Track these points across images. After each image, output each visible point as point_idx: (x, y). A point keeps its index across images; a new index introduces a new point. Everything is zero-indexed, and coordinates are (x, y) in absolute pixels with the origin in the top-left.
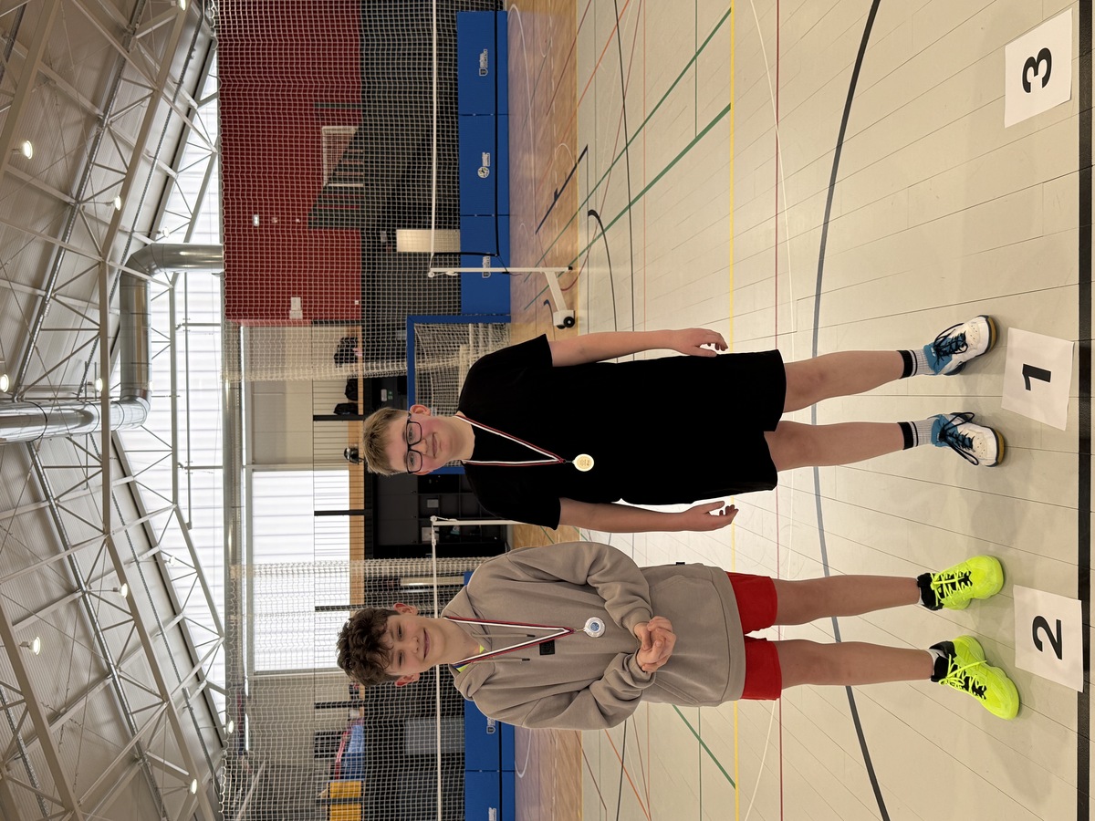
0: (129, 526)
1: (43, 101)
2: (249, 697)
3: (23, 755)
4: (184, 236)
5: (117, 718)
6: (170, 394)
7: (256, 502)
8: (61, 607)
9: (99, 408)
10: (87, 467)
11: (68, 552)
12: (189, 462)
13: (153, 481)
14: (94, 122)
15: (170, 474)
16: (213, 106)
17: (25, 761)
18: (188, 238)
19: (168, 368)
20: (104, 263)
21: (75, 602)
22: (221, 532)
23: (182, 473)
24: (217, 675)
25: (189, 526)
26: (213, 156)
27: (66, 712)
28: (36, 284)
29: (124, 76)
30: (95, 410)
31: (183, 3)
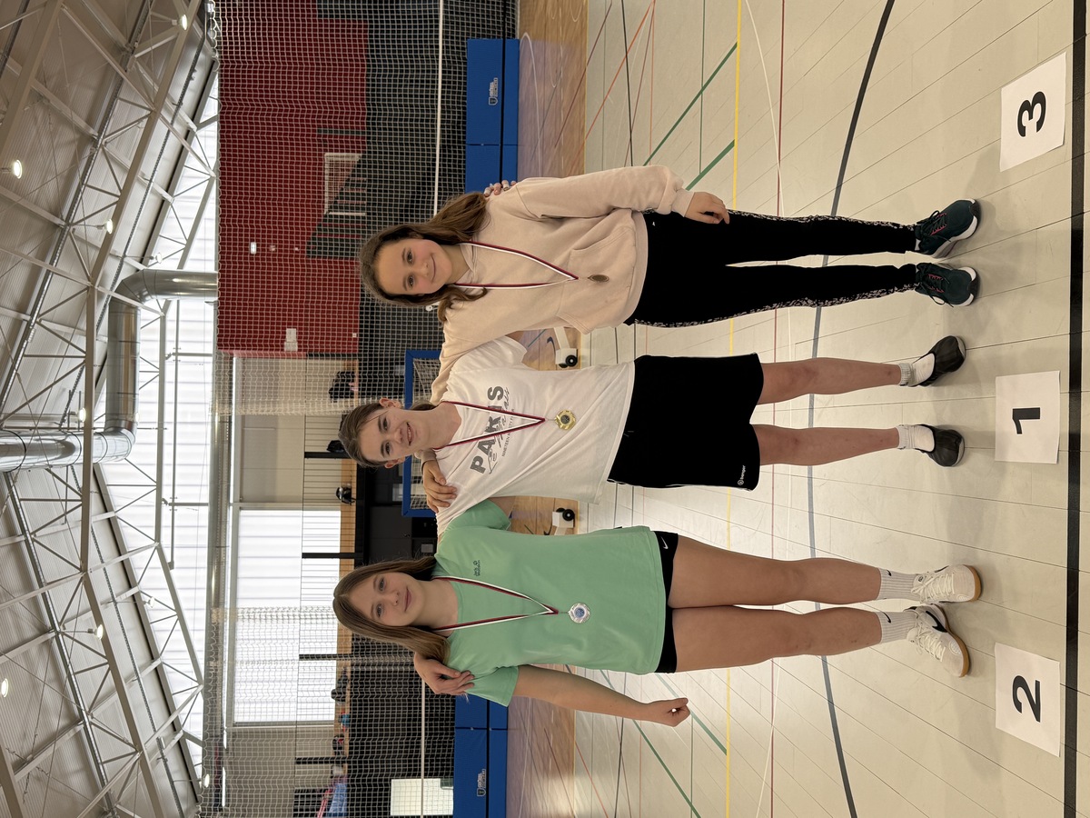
0: (108, 564)
1: (36, 119)
2: (227, 750)
4: (177, 262)
5: (87, 766)
6: (156, 426)
7: (242, 542)
8: (33, 648)
9: (82, 439)
10: (66, 500)
11: (42, 590)
12: (173, 498)
13: (136, 517)
14: (88, 143)
15: (153, 511)
16: (213, 129)
18: (182, 264)
19: (156, 398)
20: (93, 288)
21: (48, 643)
22: (204, 573)
23: (166, 510)
24: (194, 724)
25: (171, 565)
26: (211, 180)
27: (32, 759)
28: (21, 308)
29: (121, 96)
30: (78, 441)
31: (184, 22)
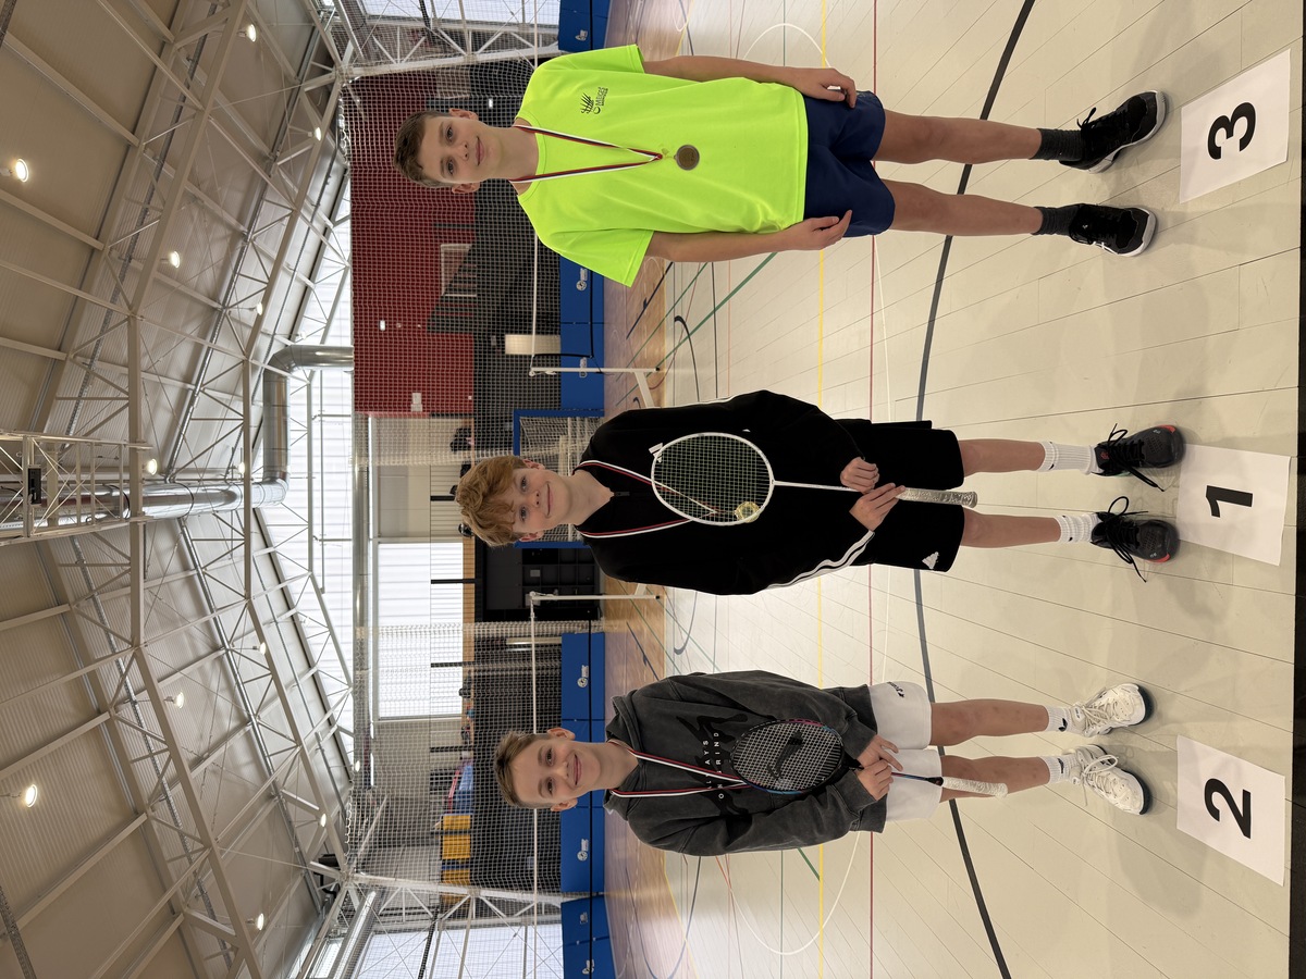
0: (270, 590)
1: (192, 217)
2: (374, 739)
3: (167, 798)
4: (319, 339)
5: (256, 759)
6: (306, 475)
7: (381, 570)
8: (207, 663)
9: (242, 488)
10: (232, 540)
11: (213, 615)
12: (323, 535)
13: (292, 553)
14: (239, 239)
15: (306, 546)
16: (346, 227)
17: (169, 802)
18: (323, 341)
19: (305, 453)
20: (247, 361)
21: (220, 659)
22: (351, 596)
23: (317, 545)
24: (346, 720)
25: (323, 590)
26: (345, 269)
27: (208, 756)
28: (187, 379)
29: (267, 198)
30: (239, 490)
31: (318, 134)
